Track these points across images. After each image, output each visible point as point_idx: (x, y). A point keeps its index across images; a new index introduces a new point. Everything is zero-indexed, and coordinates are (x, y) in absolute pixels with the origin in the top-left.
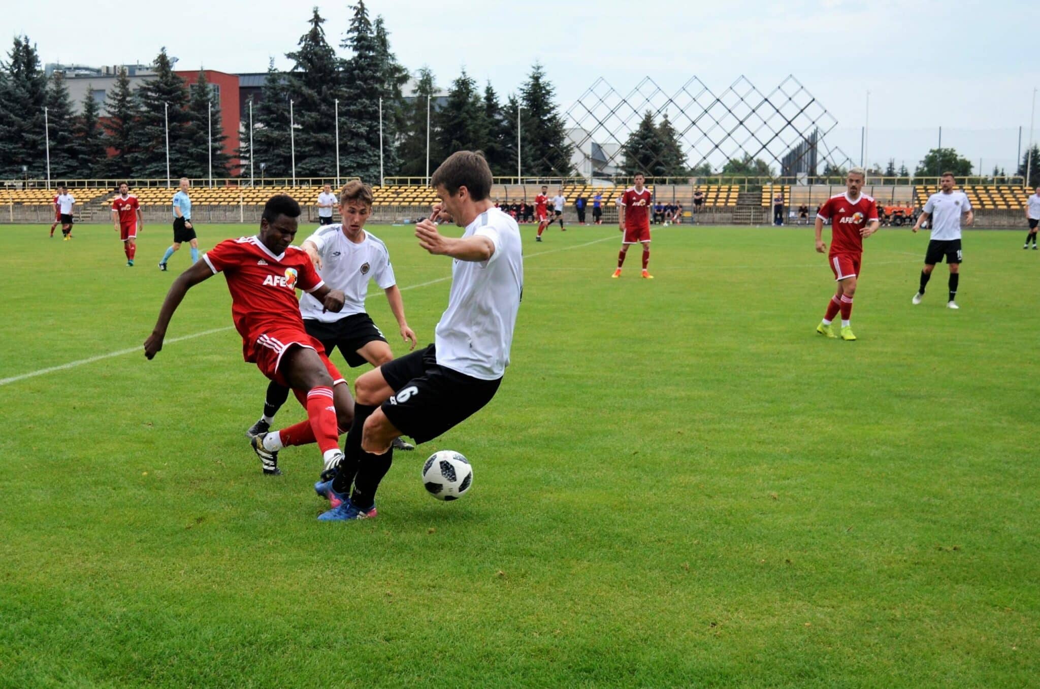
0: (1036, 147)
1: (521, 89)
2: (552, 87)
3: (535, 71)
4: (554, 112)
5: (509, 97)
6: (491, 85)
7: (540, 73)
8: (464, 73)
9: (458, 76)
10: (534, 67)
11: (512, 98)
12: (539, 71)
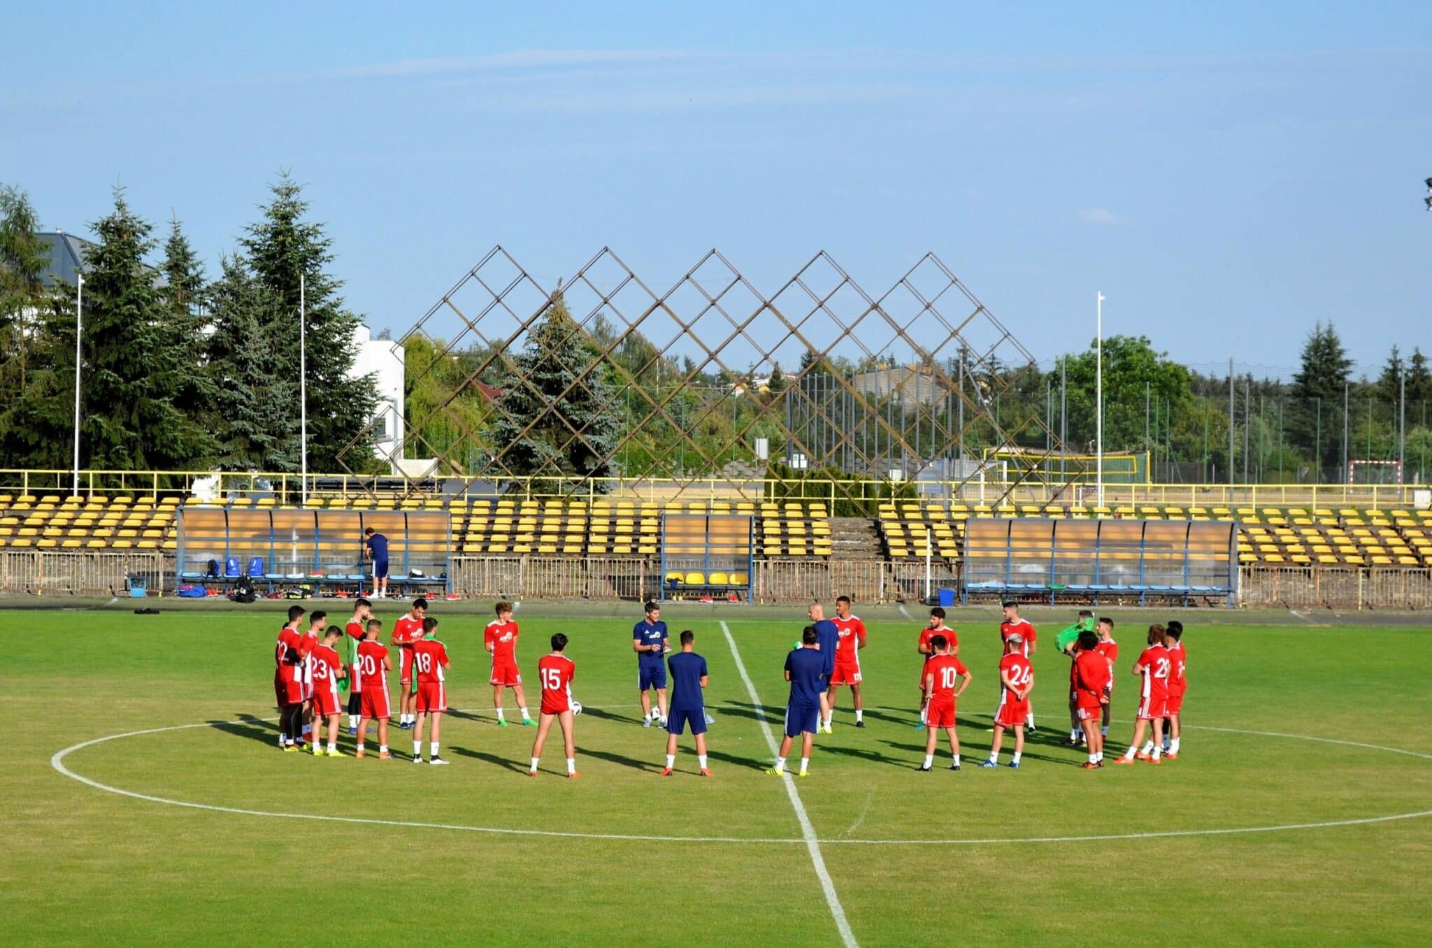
0: (1330, 332)
1: (247, 243)
2: (320, 239)
3: (279, 198)
4: (331, 298)
5: (224, 264)
6: (182, 234)
7: (293, 205)
8: (120, 206)
9: (107, 212)
10: (276, 191)
11: (231, 264)
12: (293, 198)
